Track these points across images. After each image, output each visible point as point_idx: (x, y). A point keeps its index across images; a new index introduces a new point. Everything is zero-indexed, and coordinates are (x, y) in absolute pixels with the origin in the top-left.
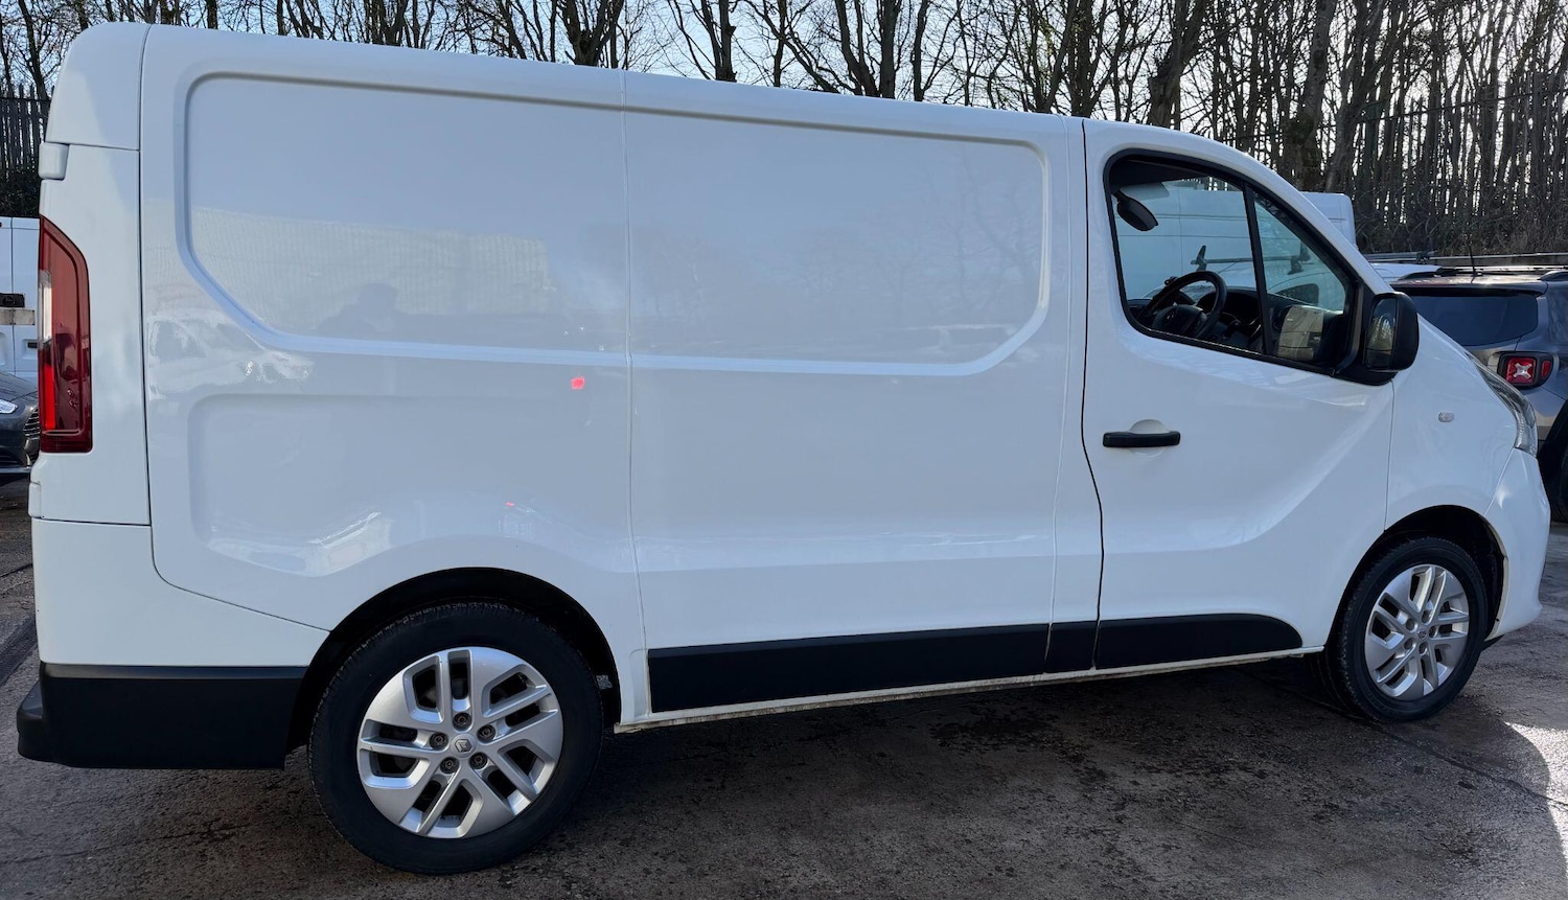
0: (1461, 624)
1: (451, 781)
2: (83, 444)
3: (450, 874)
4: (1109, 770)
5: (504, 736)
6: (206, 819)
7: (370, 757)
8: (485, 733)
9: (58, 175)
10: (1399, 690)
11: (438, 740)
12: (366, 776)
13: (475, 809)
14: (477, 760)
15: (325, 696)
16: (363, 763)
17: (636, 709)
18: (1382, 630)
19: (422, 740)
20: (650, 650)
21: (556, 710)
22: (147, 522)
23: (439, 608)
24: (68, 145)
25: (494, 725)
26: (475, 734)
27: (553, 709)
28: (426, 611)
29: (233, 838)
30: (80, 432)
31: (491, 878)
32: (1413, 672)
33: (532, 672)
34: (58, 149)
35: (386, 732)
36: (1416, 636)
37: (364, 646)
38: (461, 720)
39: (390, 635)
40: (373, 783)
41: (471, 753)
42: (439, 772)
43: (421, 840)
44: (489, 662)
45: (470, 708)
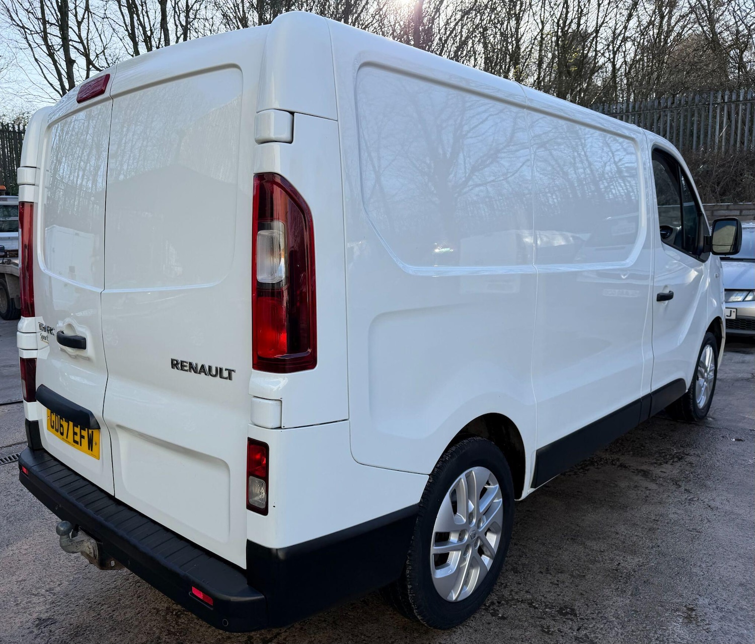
1: (468, 559)
2: (310, 362)
4: (644, 468)
5: (486, 522)
7: (435, 557)
9: (290, 139)
10: (701, 405)
11: (461, 535)
12: (433, 572)
13: (475, 575)
16: (432, 563)
17: (527, 489)
19: (455, 537)
20: (536, 452)
21: (501, 499)
22: (347, 418)
24: (294, 113)
26: (477, 526)
30: (310, 351)
33: (492, 477)
34: (288, 118)
35: (440, 538)
36: (706, 379)
38: (470, 517)
40: (436, 575)
45: (474, 508)
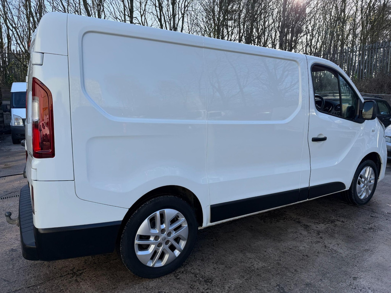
0: (373, 181)
1: (161, 249)
2: (52, 155)
3: (159, 277)
4: (309, 224)
5: (174, 235)
6: (71, 268)
7: (138, 245)
8: (169, 234)
9: (41, 64)
10: (362, 197)
11: (156, 238)
12: (137, 252)
13: (166, 257)
14: (167, 242)
15: (125, 229)
16: (136, 248)
17: (206, 222)
18: (359, 183)
19: (152, 238)
20: (211, 206)
21: (187, 225)
22: (73, 180)
23: (156, 198)
24: (43, 53)
25: (171, 232)
26: (167, 235)
27: (185, 225)
28: (153, 199)
29: (83, 274)
30: (51, 151)
31: (172, 276)
32: (365, 193)
33: (180, 214)
34: (39, 55)
35: (142, 237)
36: (366, 184)
37: (136, 212)
38: (163, 231)
39: (143, 208)
40: (139, 253)
41: (166, 240)
42: (157, 247)
43: (153, 268)
44: (170, 213)
45: (165, 227)
